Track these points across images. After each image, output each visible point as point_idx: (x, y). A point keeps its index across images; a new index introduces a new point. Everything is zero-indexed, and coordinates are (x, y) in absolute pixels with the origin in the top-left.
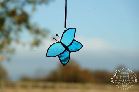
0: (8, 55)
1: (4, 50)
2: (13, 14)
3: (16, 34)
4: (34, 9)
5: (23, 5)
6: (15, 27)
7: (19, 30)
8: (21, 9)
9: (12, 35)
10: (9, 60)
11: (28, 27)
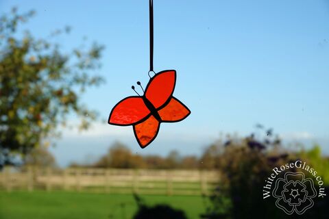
0: (54, 140)
1: (50, 134)
2: (59, 94)
3: (63, 116)
4: (83, 90)
5: (71, 84)
6: (61, 109)
7: (66, 111)
8: (68, 89)
9: (59, 117)
10: (54, 145)
11: (76, 109)
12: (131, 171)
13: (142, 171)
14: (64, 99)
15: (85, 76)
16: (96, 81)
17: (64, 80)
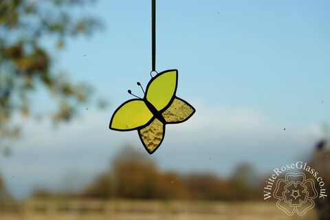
2: (16, 53)
3: (22, 96)
4: (61, 45)
5: (38, 34)
6: (20, 81)
7: (29, 87)
8: (33, 43)
10: (7, 152)
11: (48, 81)
12: (155, 205)
13: (177, 205)
14: (25, 63)
15: (65, 18)
16: (87, 27)
17: (25, 26)
